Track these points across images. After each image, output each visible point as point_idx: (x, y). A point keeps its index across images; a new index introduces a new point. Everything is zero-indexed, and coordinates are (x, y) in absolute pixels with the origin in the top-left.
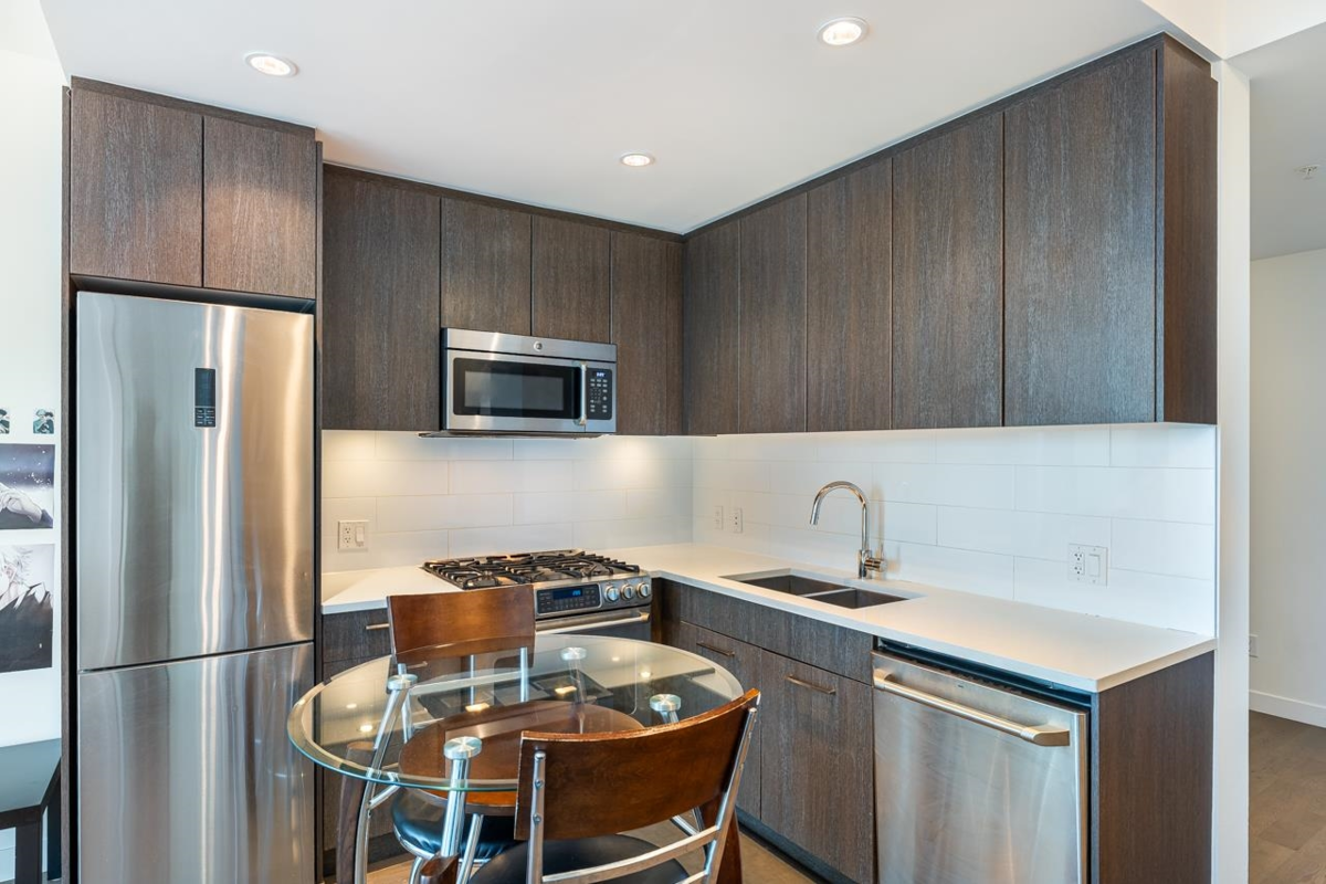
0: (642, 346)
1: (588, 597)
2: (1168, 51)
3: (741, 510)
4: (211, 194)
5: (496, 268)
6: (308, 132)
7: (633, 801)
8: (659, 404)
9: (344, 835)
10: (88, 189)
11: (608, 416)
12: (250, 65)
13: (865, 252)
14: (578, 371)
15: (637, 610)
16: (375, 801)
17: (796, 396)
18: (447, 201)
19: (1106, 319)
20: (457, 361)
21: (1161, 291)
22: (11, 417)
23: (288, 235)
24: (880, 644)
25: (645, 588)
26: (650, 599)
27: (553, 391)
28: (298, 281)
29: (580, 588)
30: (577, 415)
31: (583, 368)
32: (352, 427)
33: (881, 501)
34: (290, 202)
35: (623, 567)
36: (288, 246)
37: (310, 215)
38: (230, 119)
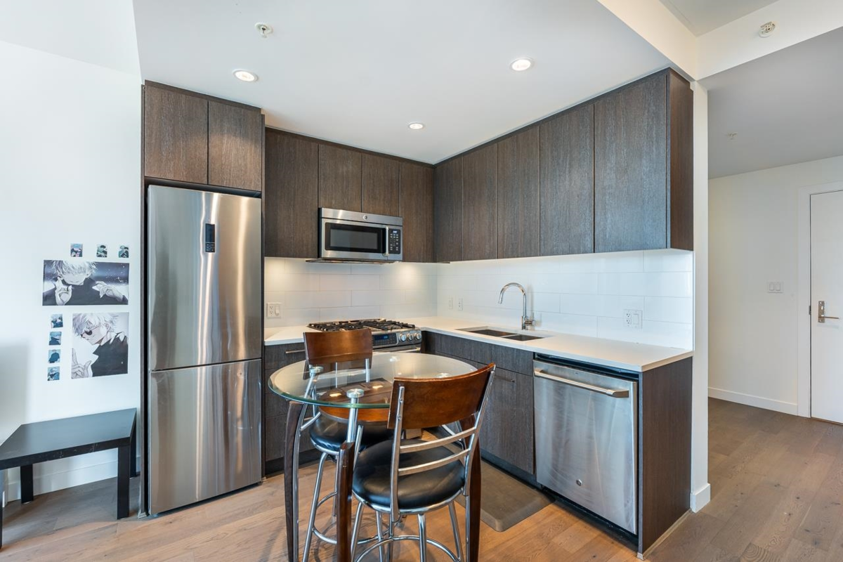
0: (415, 218)
1: (391, 339)
2: (672, 75)
3: (462, 300)
4: (212, 139)
5: (345, 179)
6: (259, 110)
7: (441, 412)
8: (422, 247)
9: (288, 443)
10: (154, 135)
11: (399, 252)
12: (235, 76)
13: (526, 171)
14: (384, 230)
15: (414, 346)
16: (303, 427)
17: (492, 242)
18: (321, 146)
19: (643, 201)
20: (327, 224)
21: (669, 187)
22: (108, 249)
23: (248, 160)
24: (536, 356)
25: (419, 336)
26: (421, 340)
27: (372, 239)
28: (253, 183)
29: (388, 335)
30: (384, 252)
31: (387, 228)
32: (276, 256)
33: (532, 293)
34: (249, 143)
35: (406, 326)
36: (249, 166)
37: (259, 150)
38: (221, 103)
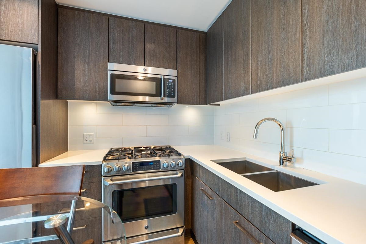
0: (189, 71)
1: (155, 166)
3: (229, 133)
5: (130, 42)
8: (196, 93)
11: (174, 96)
14: (161, 78)
15: (178, 171)
18: (111, 18)
20: (112, 75)
23: (26, 18)
25: (181, 162)
26: (183, 167)
28: (30, 37)
30: (161, 96)
31: (163, 78)
32: (74, 99)
33: (292, 128)
36: (26, 23)
